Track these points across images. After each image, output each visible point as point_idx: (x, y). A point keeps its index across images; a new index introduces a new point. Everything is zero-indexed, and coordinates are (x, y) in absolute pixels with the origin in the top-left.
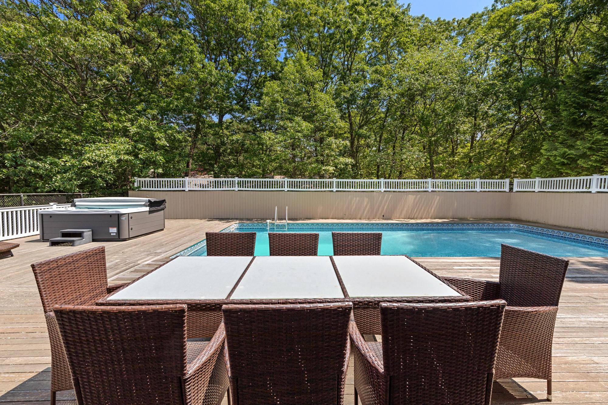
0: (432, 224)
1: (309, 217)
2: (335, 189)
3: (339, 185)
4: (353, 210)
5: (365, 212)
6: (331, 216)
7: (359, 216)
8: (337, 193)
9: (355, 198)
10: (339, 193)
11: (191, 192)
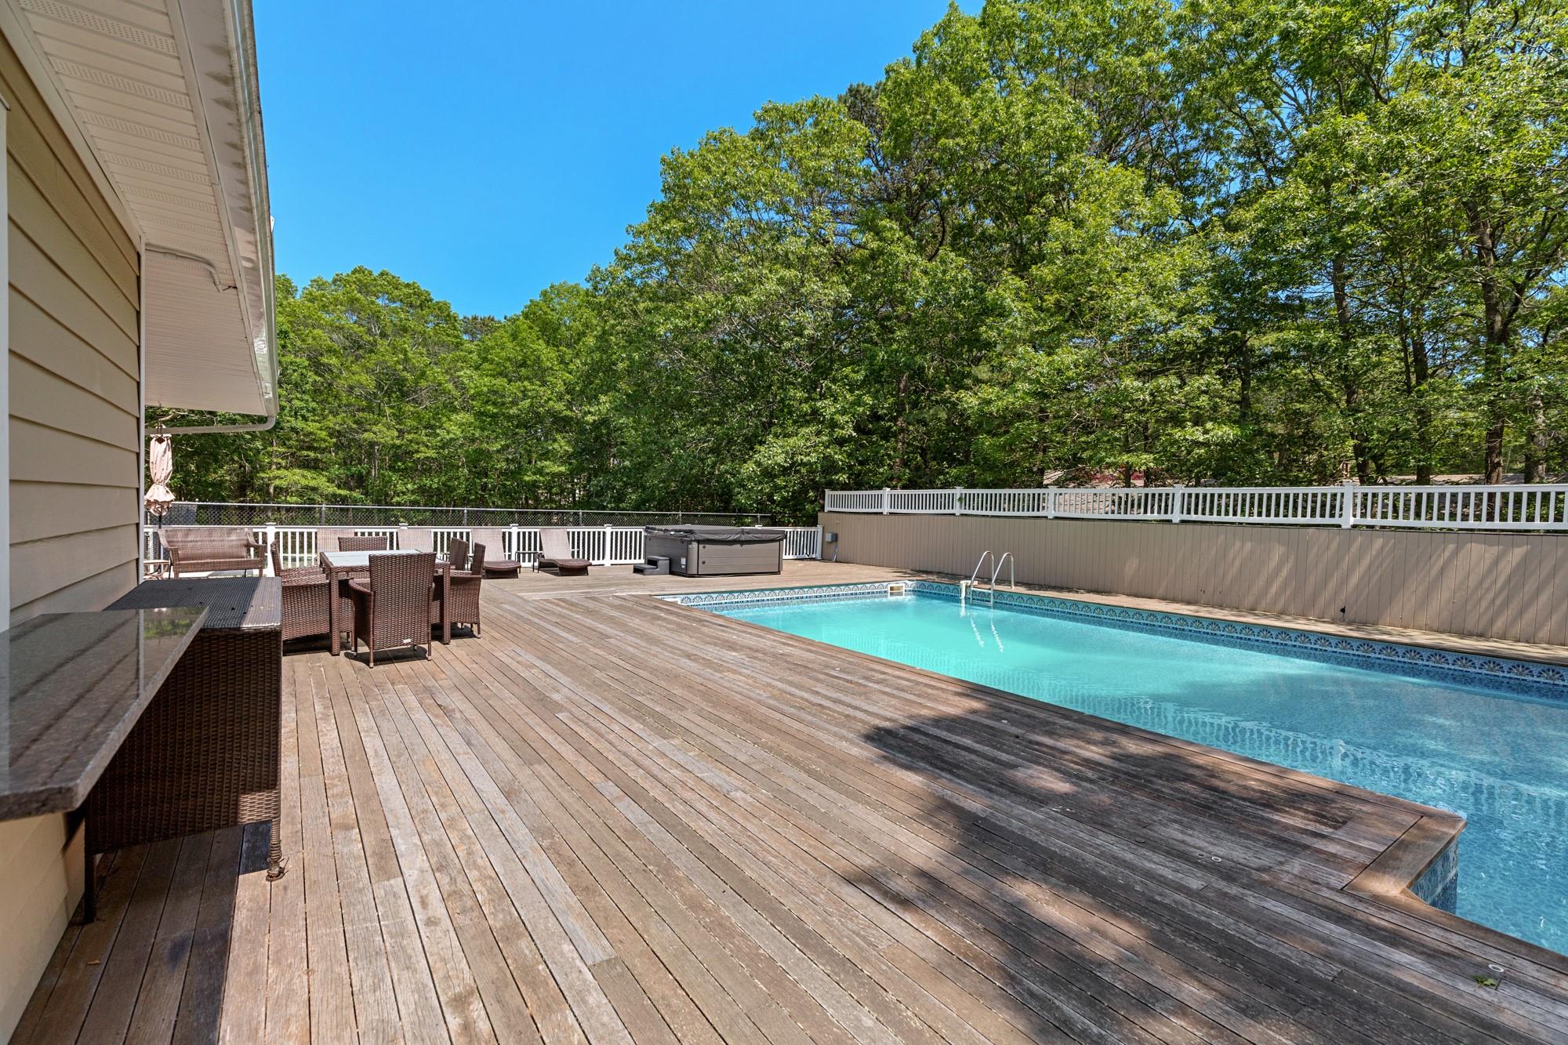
0: (1438, 651)
1: (1101, 588)
2: (1176, 517)
3: (1193, 504)
4: (1229, 578)
5: (1273, 590)
6: (1161, 592)
7: (1248, 601)
8: (1183, 526)
9: (1238, 544)
10: (1190, 527)
11: (893, 517)
